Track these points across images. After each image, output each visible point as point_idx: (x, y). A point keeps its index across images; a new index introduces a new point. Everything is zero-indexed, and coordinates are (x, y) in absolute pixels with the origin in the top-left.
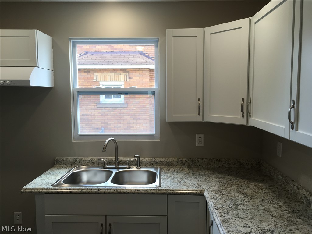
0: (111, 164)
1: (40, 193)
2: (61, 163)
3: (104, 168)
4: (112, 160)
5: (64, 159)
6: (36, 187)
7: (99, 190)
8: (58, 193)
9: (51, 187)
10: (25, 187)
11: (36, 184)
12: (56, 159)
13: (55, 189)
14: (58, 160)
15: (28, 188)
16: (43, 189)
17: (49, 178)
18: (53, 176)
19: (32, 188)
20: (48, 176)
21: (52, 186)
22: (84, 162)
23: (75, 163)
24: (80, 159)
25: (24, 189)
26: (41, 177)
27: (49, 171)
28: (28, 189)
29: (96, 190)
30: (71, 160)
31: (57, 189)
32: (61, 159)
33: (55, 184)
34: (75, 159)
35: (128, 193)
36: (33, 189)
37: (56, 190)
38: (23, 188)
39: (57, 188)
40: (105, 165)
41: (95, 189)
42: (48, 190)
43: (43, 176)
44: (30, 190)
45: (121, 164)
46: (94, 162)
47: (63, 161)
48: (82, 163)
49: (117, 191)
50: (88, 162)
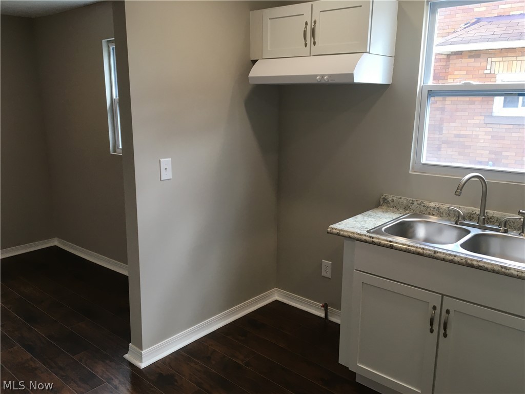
0: (471, 218)
1: (349, 237)
2: (390, 204)
3: (456, 223)
4: (475, 212)
5: (395, 199)
6: (346, 229)
7: (435, 252)
8: (373, 243)
9: (365, 232)
10: (332, 226)
11: (348, 226)
12: (383, 197)
13: (370, 237)
14: (384, 199)
15: (336, 227)
16: (354, 233)
17: (367, 222)
18: (373, 219)
19: (341, 228)
20: (366, 218)
21: (367, 231)
22: (425, 208)
23: (411, 207)
24: (419, 203)
25: (331, 228)
26: (356, 218)
27: (369, 212)
28: (336, 229)
29: (429, 252)
30: (405, 202)
31: (373, 238)
32: (390, 199)
33: (371, 231)
34: (411, 202)
35: (486, 270)
36: (342, 230)
37: (371, 239)
38: (330, 226)
39: (373, 235)
40: (459, 219)
41: (429, 250)
42: (360, 236)
43: (359, 217)
44: (338, 231)
45: (491, 222)
46: (441, 211)
47: (393, 201)
48: (422, 209)
49: (466, 261)
50: (432, 209)
